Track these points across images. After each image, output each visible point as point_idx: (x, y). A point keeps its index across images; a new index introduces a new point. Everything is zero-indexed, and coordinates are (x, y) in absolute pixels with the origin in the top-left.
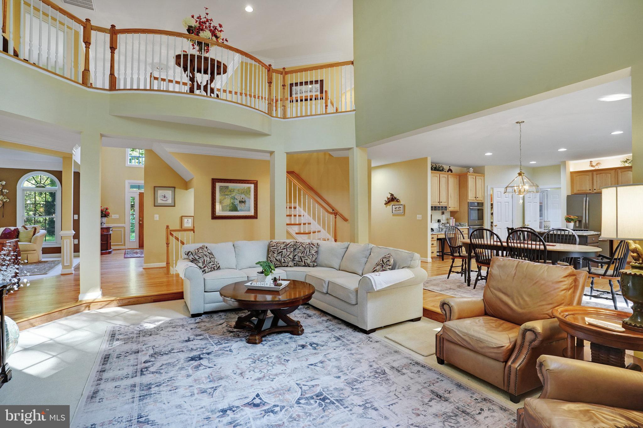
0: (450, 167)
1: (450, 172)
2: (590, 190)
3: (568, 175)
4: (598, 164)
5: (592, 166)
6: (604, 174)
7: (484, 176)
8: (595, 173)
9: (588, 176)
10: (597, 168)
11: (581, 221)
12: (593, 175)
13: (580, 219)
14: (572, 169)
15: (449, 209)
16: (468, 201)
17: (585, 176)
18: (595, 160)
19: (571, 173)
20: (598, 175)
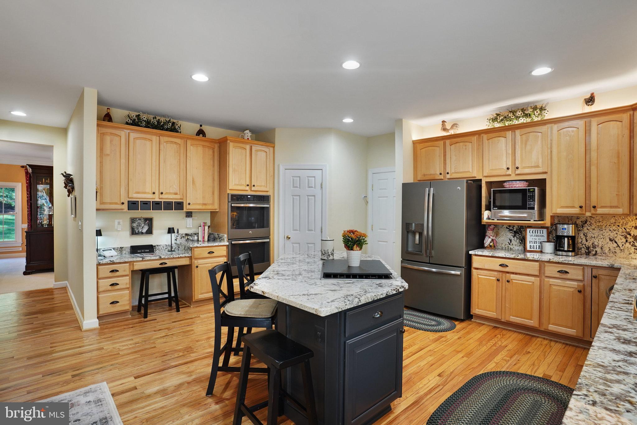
0: (201, 126)
1: (201, 135)
2: (441, 174)
3: (410, 146)
4: (454, 125)
5: (445, 129)
6: (461, 144)
7: (274, 147)
8: (448, 142)
9: (438, 148)
10: (452, 132)
11: (422, 233)
12: (445, 144)
13: (420, 231)
14: (416, 137)
15: (188, 207)
16: (229, 192)
17: (434, 148)
18: (449, 117)
19: (415, 143)
20: (453, 145)
